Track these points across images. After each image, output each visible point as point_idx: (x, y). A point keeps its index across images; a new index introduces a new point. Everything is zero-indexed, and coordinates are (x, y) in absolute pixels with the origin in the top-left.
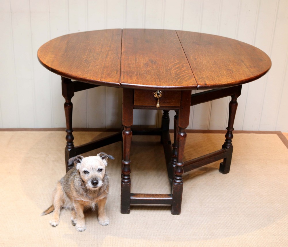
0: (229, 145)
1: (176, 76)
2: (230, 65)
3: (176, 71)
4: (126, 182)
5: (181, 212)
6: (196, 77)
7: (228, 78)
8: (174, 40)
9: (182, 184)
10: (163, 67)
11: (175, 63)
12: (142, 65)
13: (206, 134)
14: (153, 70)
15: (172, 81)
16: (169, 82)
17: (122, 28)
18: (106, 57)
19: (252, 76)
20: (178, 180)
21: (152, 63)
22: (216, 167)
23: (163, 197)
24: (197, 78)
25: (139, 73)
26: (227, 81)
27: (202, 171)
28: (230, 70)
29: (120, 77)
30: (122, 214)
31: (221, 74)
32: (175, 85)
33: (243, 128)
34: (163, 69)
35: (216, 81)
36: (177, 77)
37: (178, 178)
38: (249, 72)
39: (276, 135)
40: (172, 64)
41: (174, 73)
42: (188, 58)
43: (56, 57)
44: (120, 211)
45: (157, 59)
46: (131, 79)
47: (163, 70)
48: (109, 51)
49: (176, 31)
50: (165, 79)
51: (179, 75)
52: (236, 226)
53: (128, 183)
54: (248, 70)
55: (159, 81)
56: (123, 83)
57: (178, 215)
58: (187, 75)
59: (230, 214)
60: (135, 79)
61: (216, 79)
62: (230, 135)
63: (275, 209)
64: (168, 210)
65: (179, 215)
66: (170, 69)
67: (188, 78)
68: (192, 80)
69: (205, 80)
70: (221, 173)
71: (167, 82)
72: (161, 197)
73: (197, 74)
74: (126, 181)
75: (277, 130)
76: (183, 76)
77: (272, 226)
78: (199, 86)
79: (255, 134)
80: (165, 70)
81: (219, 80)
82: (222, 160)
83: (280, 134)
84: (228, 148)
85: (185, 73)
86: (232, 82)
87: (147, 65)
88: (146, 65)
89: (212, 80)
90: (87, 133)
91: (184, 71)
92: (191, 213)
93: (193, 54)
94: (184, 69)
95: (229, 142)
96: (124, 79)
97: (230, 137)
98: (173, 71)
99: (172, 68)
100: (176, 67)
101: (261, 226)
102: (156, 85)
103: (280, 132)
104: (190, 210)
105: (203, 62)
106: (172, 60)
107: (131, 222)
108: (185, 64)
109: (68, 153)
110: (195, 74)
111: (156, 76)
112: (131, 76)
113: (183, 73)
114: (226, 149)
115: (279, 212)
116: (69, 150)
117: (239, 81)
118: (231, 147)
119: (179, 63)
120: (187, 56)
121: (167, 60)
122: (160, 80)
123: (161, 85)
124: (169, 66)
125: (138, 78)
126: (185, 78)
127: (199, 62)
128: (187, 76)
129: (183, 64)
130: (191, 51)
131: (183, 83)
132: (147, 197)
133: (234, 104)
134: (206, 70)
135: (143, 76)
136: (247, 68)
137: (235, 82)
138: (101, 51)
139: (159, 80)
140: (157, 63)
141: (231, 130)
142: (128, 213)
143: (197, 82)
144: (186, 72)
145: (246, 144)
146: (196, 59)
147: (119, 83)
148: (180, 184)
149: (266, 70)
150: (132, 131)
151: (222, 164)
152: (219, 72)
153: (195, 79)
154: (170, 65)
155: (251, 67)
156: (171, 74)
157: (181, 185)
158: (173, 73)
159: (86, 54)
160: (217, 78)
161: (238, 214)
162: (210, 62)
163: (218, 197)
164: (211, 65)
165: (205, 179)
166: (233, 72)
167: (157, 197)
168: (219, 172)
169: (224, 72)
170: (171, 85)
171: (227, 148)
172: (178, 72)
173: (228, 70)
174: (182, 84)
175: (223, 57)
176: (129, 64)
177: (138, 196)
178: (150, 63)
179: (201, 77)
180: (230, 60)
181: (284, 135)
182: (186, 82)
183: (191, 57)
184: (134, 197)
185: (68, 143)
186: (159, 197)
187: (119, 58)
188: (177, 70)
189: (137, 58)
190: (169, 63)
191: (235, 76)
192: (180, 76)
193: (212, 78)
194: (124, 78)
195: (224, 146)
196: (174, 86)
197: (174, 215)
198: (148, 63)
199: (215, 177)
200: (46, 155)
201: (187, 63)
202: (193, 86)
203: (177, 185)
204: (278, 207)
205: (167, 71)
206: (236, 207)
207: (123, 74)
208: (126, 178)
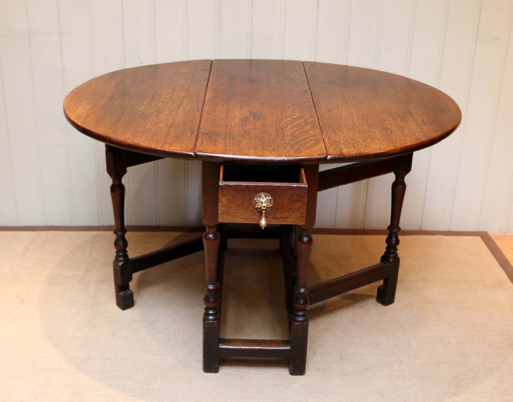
0: (392, 256)
1: (292, 140)
2: (388, 121)
3: (294, 132)
4: (211, 320)
5: (306, 372)
6: (326, 141)
7: (382, 142)
8: (298, 78)
9: (306, 323)
10: (272, 125)
11: (294, 117)
12: (237, 121)
13: (358, 237)
14: (254, 130)
15: (285, 149)
16: (278, 151)
17: (212, 59)
18: (178, 109)
19: (423, 139)
21: (254, 117)
22: (372, 294)
23: (274, 346)
24: (329, 143)
25: (230, 135)
26: (380, 149)
27: (347, 300)
28: (388, 129)
29: (196, 142)
30: (206, 374)
31: (370, 135)
32: (288, 156)
33: (421, 225)
34: (272, 128)
35: (360, 148)
36: (293, 142)
37: (301, 313)
38: (419, 132)
39: (478, 238)
40: (288, 119)
41: (289, 134)
42: (317, 108)
43: (93, 109)
44: (202, 369)
45: (264, 110)
46: (214, 145)
47: (271, 129)
48: (184, 97)
49: (303, 62)
50: (273, 145)
51: (298, 138)
52: (399, 396)
53: (215, 322)
54: (419, 129)
56: (199, 153)
57: (301, 376)
58: (312, 138)
59: (391, 376)
60: (220, 146)
61: (360, 146)
62: (394, 239)
63: (470, 367)
64: (283, 367)
65: (303, 376)
66: (283, 129)
67: (313, 142)
68: (318, 146)
69: (342, 146)
70: (380, 304)
71: (274, 150)
72: (271, 346)
73: (329, 137)
74: (211, 318)
75: (481, 229)
76: (305, 139)
77: (463, 396)
78: (329, 157)
79: (442, 237)
80: (274, 130)
81: (366, 146)
82: (381, 282)
83: (485, 237)
84: (391, 261)
85: (308, 134)
86: (389, 149)
87: (245, 122)
88: (244, 120)
89: (354, 146)
90: (157, 233)
91: (306, 132)
92: (324, 373)
93: (327, 103)
94: (307, 129)
95: (392, 251)
96: (202, 145)
97: (394, 242)
98: (288, 132)
99: (287, 127)
100: (295, 124)
101: (444, 396)
102: (256, 155)
103: (486, 233)
104: (321, 368)
105: (342, 116)
106: (289, 113)
107: (219, 388)
108: (310, 120)
109: (119, 270)
110: (326, 136)
111: (258, 140)
112: (215, 140)
113: (304, 135)
114: (388, 264)
115: (477, 372)
116: (121, 264)
117: (401, 149)
118: (397, 260)
119: (299, 118)
120: (316, 105)
121: (281, 112)
122: (264, 147)
123: (263, 156)
124: (282, 123)
125: (225, 144)
126: (307, 143)
127: (336, 115)
128: (312, 140)
129: (307, 119)
130: (323, 97)
131: (302, 152)
132: (247, 346)
133: (401, 187)
134: (344, 129)
135: (236, 140)
136: (418, 125)
137: (394, 150)
138: (171, 98)
139: (261, 148)
140: (262, 118)
141: (395, 231)
142: (216, 371)
143: (328, 150)
144: (311, 132)
145: (426, 254)
146: (330, 110)
147: (192, 152)
148: (304, 323)
149: (449, 128)
151: (382, 288)
152: (369, 132)
153: (324, 145)
154: (284, 122)
155: (425, 124)
156: (283, 136)
157: (305, 325)
158: (287, 134)
159: (145, 103)
160: (363, 143)
161: (404, 376)
162: (355, 115)
163: (371, 345)
164: (356, 120)
165: (352, 313)
166: (391, 133)
167: (265, 346)
168: (377, 302)
169: (377, 133)
170: (281, 156)
171: (389, 261)
172: (297, 133)
173: (384, 128)
174: (301, 154)
175: (378, 106)
176: (215, 120)
177: (233, 343)
178: (251, 118)
179: (336, 141)
180: (389, 112)
181: (493, 238)
182: (309, 151)
183: (323, 107)
184: (225, 345)
185: (117, 252)
186: (268, 346)
187: (198, 110)
188: (295, 129)
189: (229, 110)
190: (284, 117)
191: (395, 139)
192: (299, 139)
193: (355, 142)
194: (203, 143)
195: (384, 258)
196: (286, 158)
197: (294, 376)
198: (247, 118)
199: (368, 310)
200: (86, 271)
201: (313, 118)
202: (320, 156)
203: (299, 325)
204: (475, 364)
205: (277, 131)
206: (402, 364)
207: (202, 137)
208: (211, 312)
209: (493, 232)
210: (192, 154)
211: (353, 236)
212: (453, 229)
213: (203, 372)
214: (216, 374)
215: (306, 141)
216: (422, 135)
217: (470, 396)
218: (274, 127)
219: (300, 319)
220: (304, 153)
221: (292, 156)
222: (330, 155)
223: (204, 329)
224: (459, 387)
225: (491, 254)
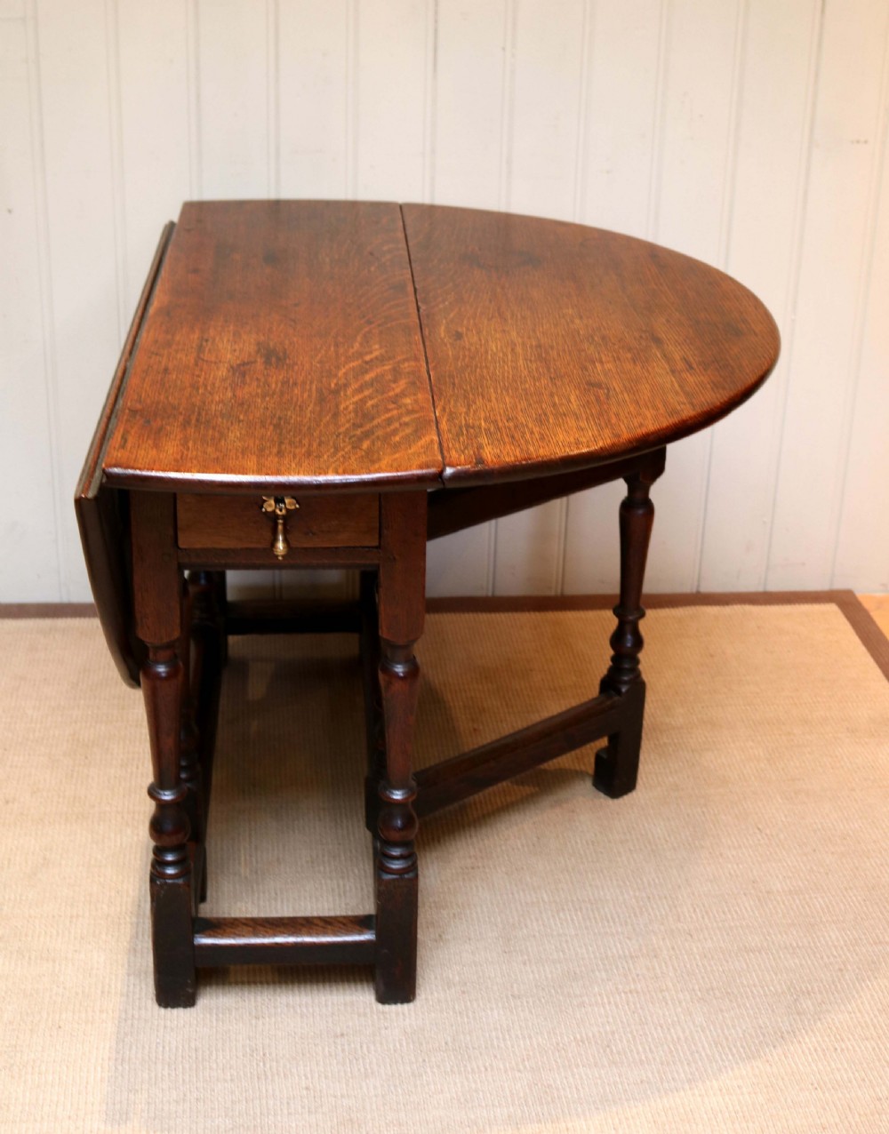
0: (626, 678)
1: (355, 426)
2: (601, 362)
3: (363, 401)
4: (171, 876)
5: (418, 991)
6: (444, 425)
7: (583, 424)
8: (385, 248)
9: (411, 875)
10: (311, 383)
11: (368, 358)
12: (222, 371)
13: (551, 615)
14: (264, 397)
15: (337, 450)
16: (319, 457)
19: (688, 412)
20: (397, 862)
21: (267, 362)
22: (583, 768)
23: (335, 934)
24: (450, 431)
25: (199, 414)
26: (578, 443)
27: (521, 787)
28: (599, 386)
30: (163, 1010)
31: (554, 405)
32: (345, 472)
33: (699, 581)
34: (310, 390)
35: (527, 442)
36: (358, 432)
37: (396, 852)
38: (677, 393)
39: (832, 608)
40: (351, 365)
41: (351, 407)
42: (426, 332)
44: (154, 998)
45: (295, 339)
46: (156, 446)
47: (306, 395)
49: (401, 207)
50: (306, 442)
51: (373, 419)
52: (651, 1049)
53: (180, 881)
54: (676, 385)
55: (279, 452)
56: (113, 470)
57: (406, 1005)
58: (406, 419)
59: (631, 991)
60: (171, 448)
61: (528, 436)
62: (629, 637)
64: (361, 981)
65: (411, 1004)
66: (336, 392)
67: (408, 431)
68: (422, 442)
69: (484, 440)
70: (602, 795)
71: (309, 454)
72: (325, 933)
73: (451, 413)
74: (170, 871)
76: (389, 421)
77: (807, 1040)
78: (449, 471)
79: (748, 608)
80: (314, 395)
81: (542, 438)
82: (603, 742)
83: (848, 603)
84: (624, 689)
85: (399, 407)
86: (601, 444)
87: (243, 374)
88: (241, 370)
89: (513, 437)
91: (395, 400)
92: (463, 992)
93: (452, 315)
94: (398, 390)
95: (627, 666)
96: (123, 446)
97: (629, 645)
98: (349, 402)
99: (346, 386)
100: (368, 377)
101: (761, 1042)
102: (259, 472)
103: (850, 593)
105: (487, 352)
106: (357, 346)
108: (406, 364)
110: (444, 409)
111: (271, 427)
112: (160, 430)
113: (388, 410)
114: (616, 698)
115: (841, 970)
117: (630, 441)
118: (639, 688)
119: (381, 360)
120: (424, 322)
121: (337, 345)
122: (283, 447)
123: (278, 473)
124: (336, 375)
125: (185, 443)
126: (395, 432)
127: (473, 349)
128: (406, 424)
129: (399, 362)
130: (443, 301)
131: (379, 460)
132: (264, 937)
133: (640, 512)
134: (492, 390)
135: (214, 428)
136: (673, 372)
137: (614, 445)
139: (275, 450)
140: (288, 361)
141: (631, 618)
142: (189, 1001)
143: (445, 453)
144: (408, 401)
145: (712, 656)
146: (459, 336)
148: (406, 876)
149: (751, 380)
151: (605, 756)
152: (552, 395)
153: (436, 438)
154: (340, 374)
155: (691, 367)
156: (336, 415)
157: (410, 880)
160: (536, 430)
161: (661, 991)
162: (519, 349)
164: (521, 362)
165: (534, 823)
166: (608, 397)
167: (310, 934)
168: (593, 788)
169: (573, 398)
170: (326, 473)
171: (619, 692)
172: (370, 403)
173: (589, 383)
174: (377, 466)
175: (577, 321)
176: (166, 370)
177: (228, 930)
178: (259, 365)
179: (467, 426)
180: (603, 338)
182: (397, 455)
183: (443, 328)
184: (210, 936)
186: (318, 934)
188: (367, 393)
189: (207, 341)
190: (343, 359)
191: (617, 415)
192: (375, 422)
193: (516, 427)
194: (126, 441)
195: (609, 684)
196: (337, 478)
197: (387, 1008)
198: (248, 363)
199: (573, 811)
201: (416, 359)
202: (424, 471)
203: (394, 880)
204: (835, 947)
205: (321, 400)
206: (655, 956)
207: (127, 421)
208: (170, 858)
209: (866, 590)
211: (537, 614)
212: (775, 586)
213: (156, 1006)
214: (189, 1010)
215: (392, 427)
216: (683, 399)
217: (826, 1039)
218: (314, 387)
219: (396, 865)
220: (384, 463)
221: (353, 472)
222: (451, 465)
223: (152, 901)
224: (799, 1014)
225: (863, 649)
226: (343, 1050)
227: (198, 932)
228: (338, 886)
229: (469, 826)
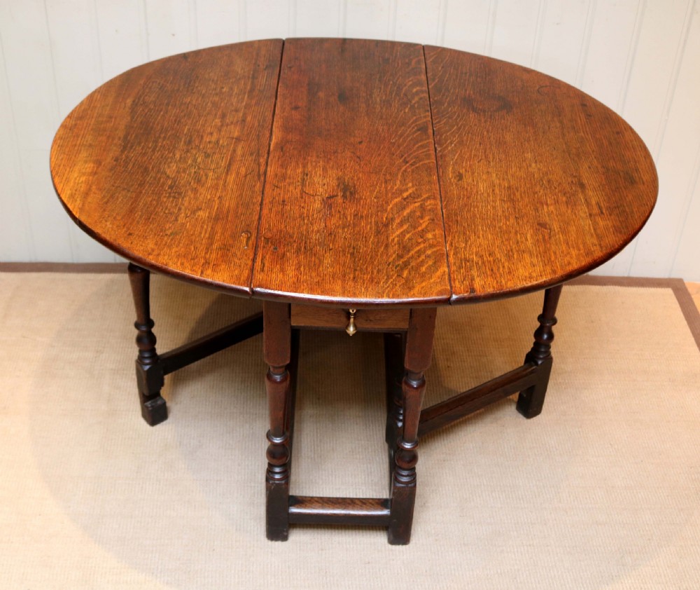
0: (541, 356)
1: (400, 257)
2: (547, 204)
4: (278, 480)
5: (411, 539)
6: (451, 259)
7: (535, 260)
8: (415, 90)
9: (412, 485)
10: (371, 216)
11: (405, 195)
12: (318, 204)
14: (343, 228)
15: (388, 278)
16: (378, 283)
17: (284, 38)
18: (227, 173)
19: (597, 253)
20: (405, 478)
21: (344, 195)
23: (367, 510)
24: (455, 264)
25: (306, 242)
26: (531, 277)
28: (545, 225)
29: (254, 260)
30: (270, 542)
31: (517, 242)
32: (393, 296)
34: (371, 222)
35: (500, 275)
36: (401, 262)
37: (405, 473)
38: (592, 235)
39: (669, 292)
40: (395, 201)
41: (396, 239)
42: (440, 172)
43: (96, 173)
44: (265, 536)
45: (360, 175)
46: (281, 270)
47: (368, 227)
48: (238, 139)
49: (424, 47)
50: (370, 269)
51: (409, 251)
52: (539, 581)
53: (283, 482)
55: (354, 278)
56: (258, 289)
57: (404, 546)
59: (530, 545)
60: (291, 272)
61: (501, 269)
62: (546, 333)
63: (640, 531)
65: (407, 546)
66: (386, 225)
67: (430, 262)
68: (439, 273)
69: (474, 272)
70: (521, 415)
71: (372, 280)
72: (362, 509)
73: (455, 248)
74: (277, 477)
76: (419, 253)
77: (626, 581)
78: (454, 297)
80: (373, 228)
81: (509, 272)
84: (540, 362)
85: (425, 241)
87: (330, 206)
88: (329, 203)
89: (492, 270)
91: (422, 234)
92: (436, 540)
93: (456, 157)
94: (424, 226)
95: (543, 350)
96: (263, 269)
97: (545, 337)
98: (395, 235)
99: (393, 219)
100: (406, 213)
101: (600, 581)
102: (343, 294)
103: (680, 281)
104: (433, 532)
105: (477, 192)
106: (398, 183)
108: (428, 202)
109: (144, 376)
110: (451, 244)
111: (349, 256)
112: (284, 255)
113: (418, 244)
114: (534, 367)
115: (649, 540)
116: (147, 368)
118: (549, 360)
119: (413, 197)
120: (439, 162)
121: (386, 182)
122: (356, 273)
123: (354, 295)
124: (386, 210)
126: (422, 263)
127: (469, 189)
128: (429, 256)
129: (424, 200)
130: (451, 143)
131: (413, 287)
134: (480, 228)
135: (315, 255)
136: (590, 216)
138: (218, 142)
139: (352, 276)
140: (357, 196)
141: (548, 325)
142: (285, 538)
143: (452, 283)
144: (430, 235)
145: (592, 322)
146: (460, 177)
147: (247, 286)
148: (410, 485)
149: (637, 226)
150: (288, 373)
151: (524, 394)
152: (516, 233)
153: (446, 270)
154: (389, 209)
155: (602, 212)
156: (387, 246)
157: (411, 487)
158: (393, 240)
159: (178, 156)
160: (506, 264)
161: (547, 546)
162: (497, 190)
163: (505, 491)
164: (498, 202)
166: (550, 237)
167: (353, 509)
168: (516, 411)
169: (529, 236)
170: (382, 297)
171: (537, 364)
172: (408, 236)
173: (539, 223)
175: (533, 165)
177: (308, 505)
178: (340, 198)
179: (466, 260)
180: (549, 181)
182: (424, 284)
183: (451, 169)
184: (298, 508)
185: (141, 351)
186: (358, 510)
187: (259, 176)
188: (405, 227)
189: (307, 175)
190: (390, 195)
191: (555, 253)
192: (411, 254)
193: (494, 261)
195: (531, 358)
197: (394, 547)
198: (333, 196)
200: (97, 352)
201: (435, 198)
202: (440, 297)
204: (648, 524)
205: (378, 233)
206: (545, 524)
207: (264, 247)
208: (277, 470)
210: (247, 289)
212: (635, 274)
213: (266, 539)
214: (284, 543)
215: (421, 259)
216: (596, 242)
217: (637, 581)
218: (373, 220)
220: (416, 290)
221: (398, 297)
222: (456, 294)
223: (267, 490)
224: (623, 565)
226: (369, 572)
227: (291, 505)
228: (367, 468)
229: (443, 432)
